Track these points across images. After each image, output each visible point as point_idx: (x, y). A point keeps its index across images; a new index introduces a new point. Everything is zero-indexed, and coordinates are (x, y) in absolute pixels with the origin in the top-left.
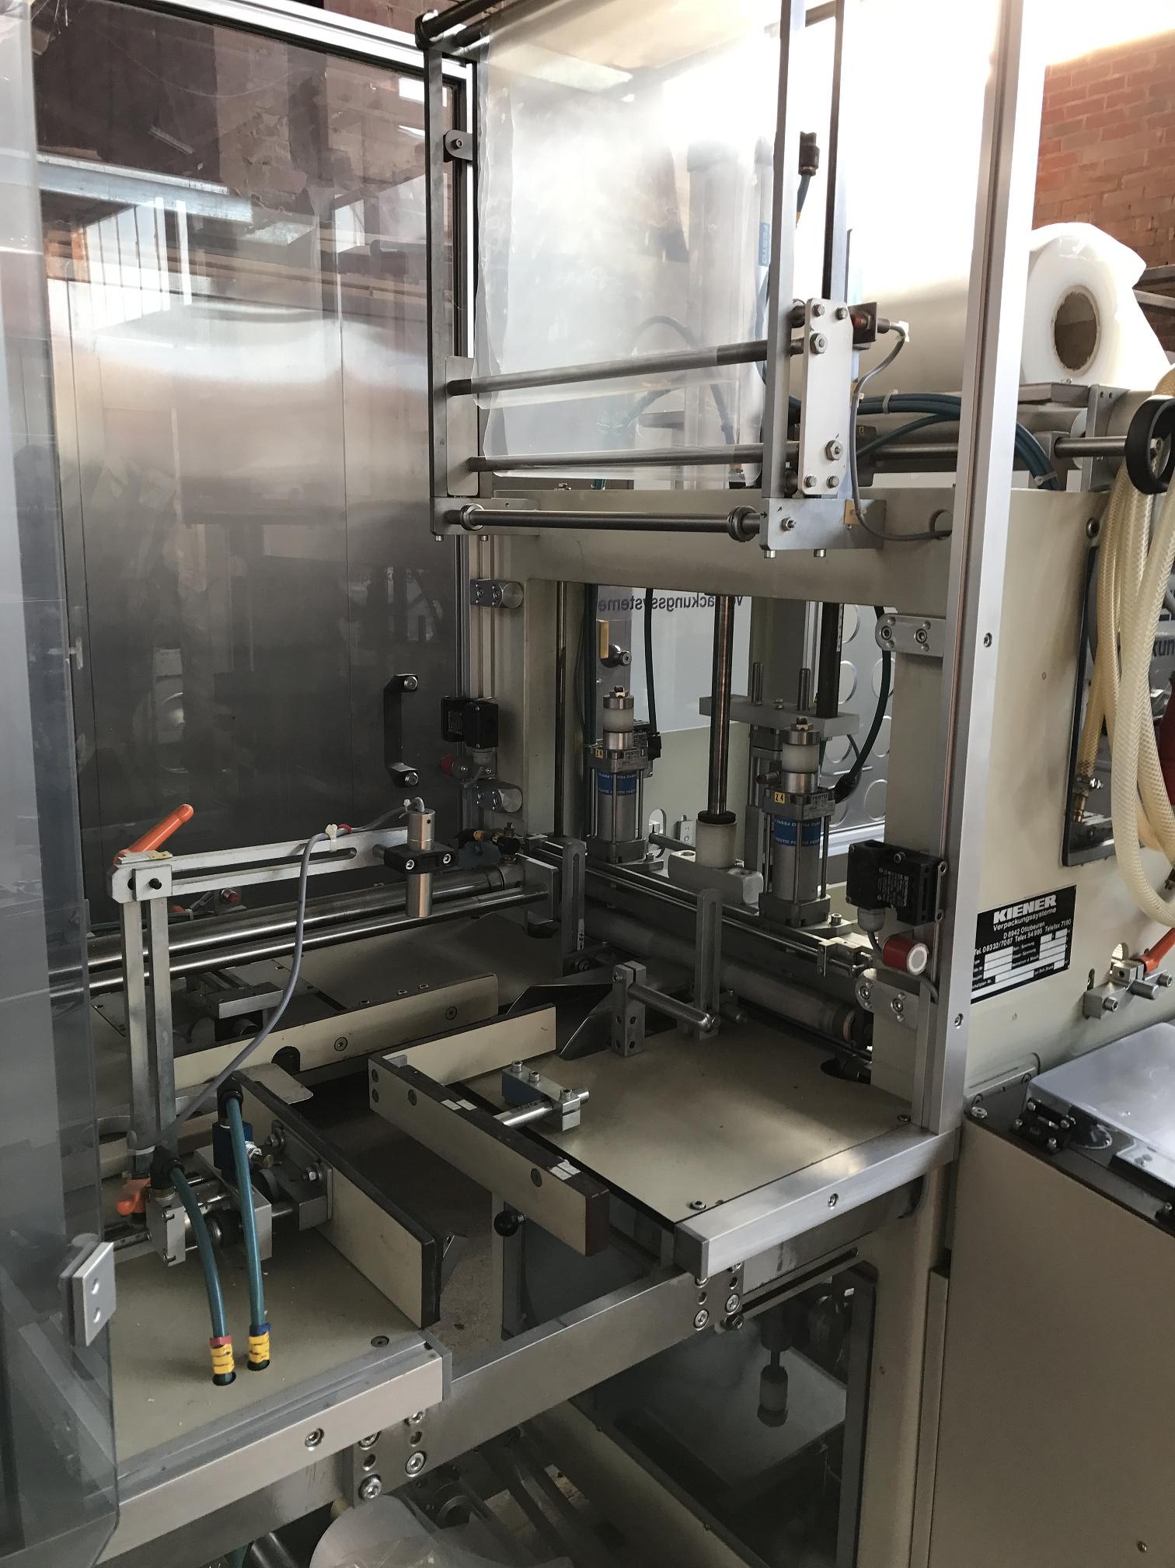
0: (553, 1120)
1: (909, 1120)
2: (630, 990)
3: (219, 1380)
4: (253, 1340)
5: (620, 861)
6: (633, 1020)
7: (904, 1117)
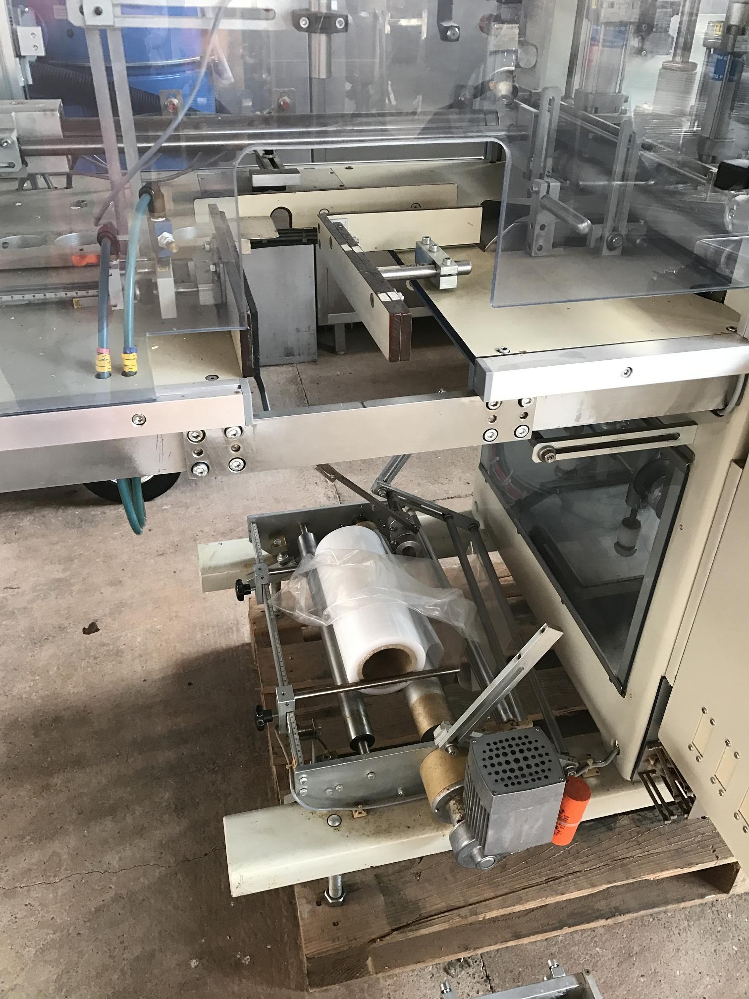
0: (433, 282)
1: (736, 331)
2: (542, 201)
3: (99, 376)
4: (124, 356)
5: (596, 112)
6: (542, 227)
7: (732, 328)
